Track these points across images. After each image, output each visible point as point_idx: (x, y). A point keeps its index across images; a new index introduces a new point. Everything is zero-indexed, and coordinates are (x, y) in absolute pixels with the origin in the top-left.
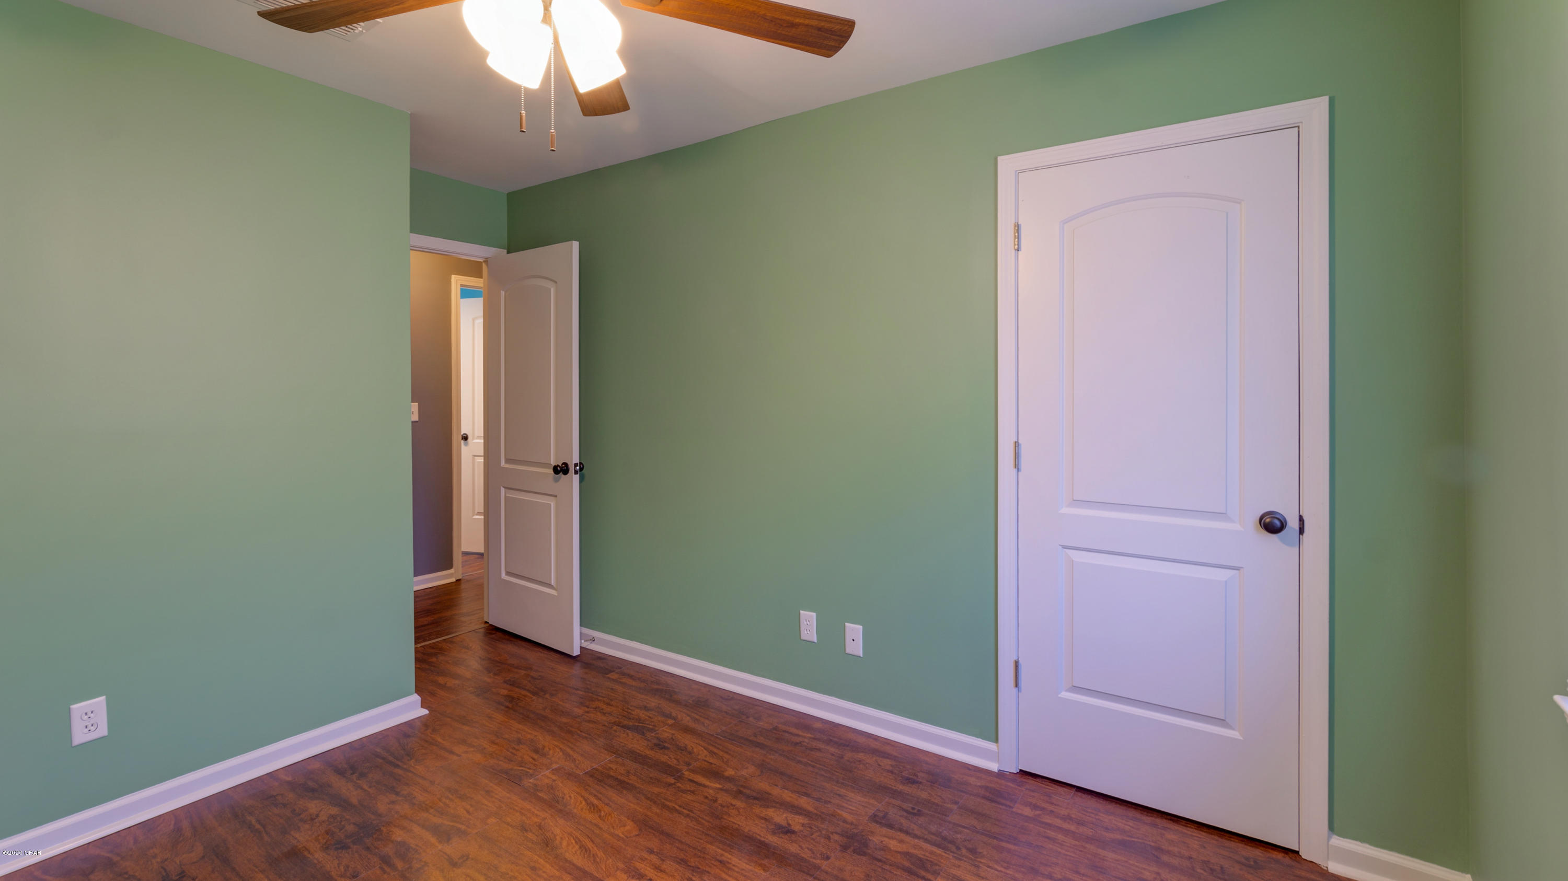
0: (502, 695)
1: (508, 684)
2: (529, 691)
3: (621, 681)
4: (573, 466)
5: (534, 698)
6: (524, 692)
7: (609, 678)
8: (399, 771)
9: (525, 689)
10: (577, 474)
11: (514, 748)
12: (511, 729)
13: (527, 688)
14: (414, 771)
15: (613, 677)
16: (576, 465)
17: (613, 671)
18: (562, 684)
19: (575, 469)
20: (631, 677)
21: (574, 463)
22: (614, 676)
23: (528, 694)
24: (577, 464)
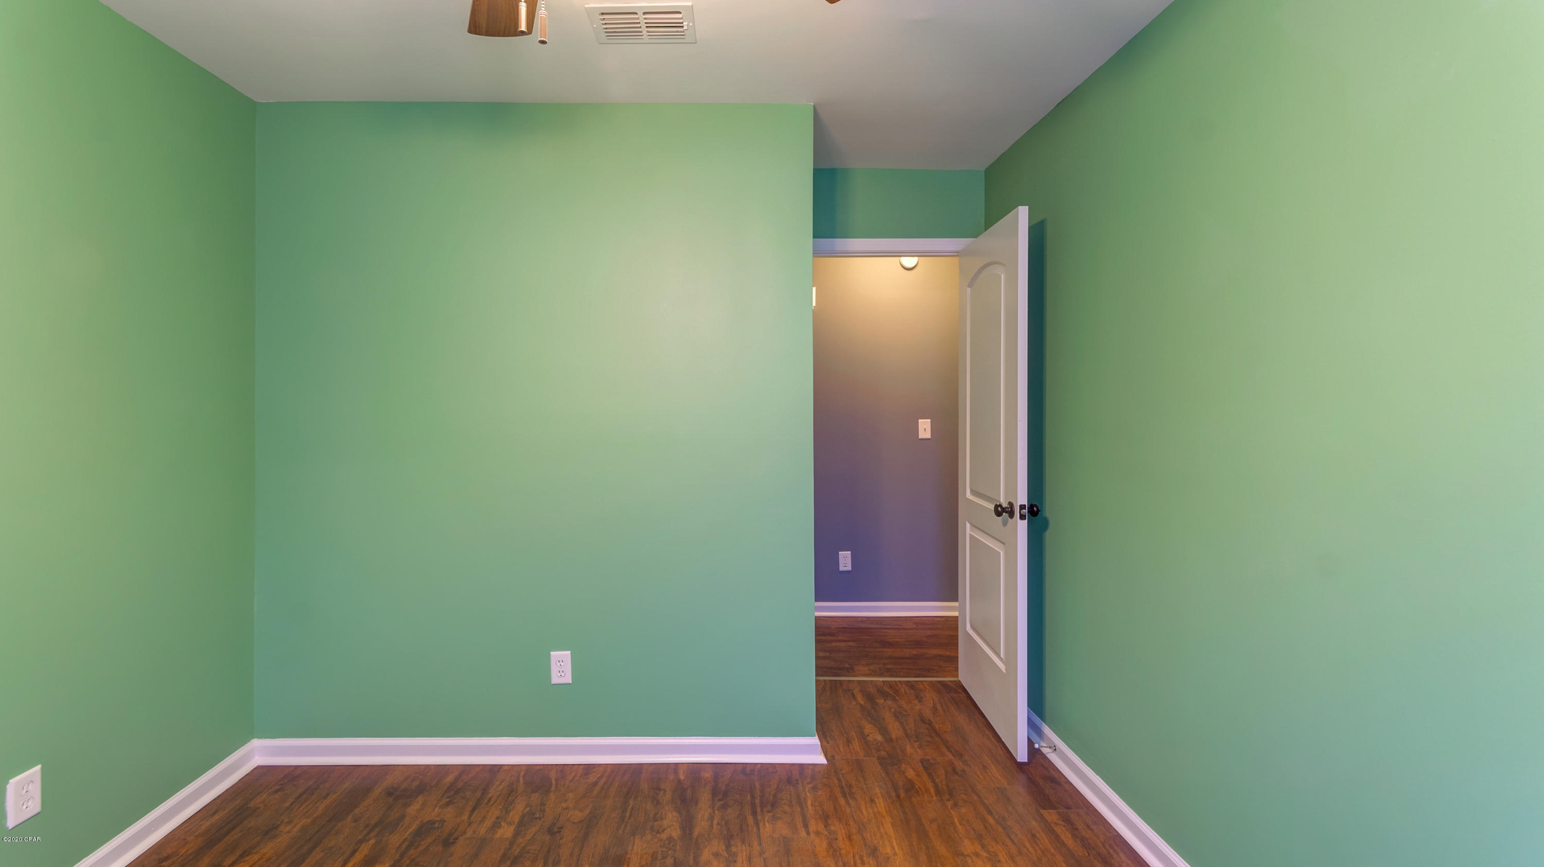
0: (905, 777)
1: (922, 764)
2: (936, 786)
3: (1055, 828)
4: (1018, 508)
5: (935, 798)
6: (930, 785)
7: (1042, 816)
8: (750, 820)
9: (933, 781)
10: (1025, 519)
11: (861, 858)
12: (879, 828)
13: (937, 780)
14: (761, 829)
15: (1049, 819)
16: (1022, 507)
17: (1054, 808)
18: (978, 796)
19: (1020, 512)
20: (1074, 830)
21: (1019, 504)
22: (1051, 816)
23: (932, 791)
24: (1025, 505)
